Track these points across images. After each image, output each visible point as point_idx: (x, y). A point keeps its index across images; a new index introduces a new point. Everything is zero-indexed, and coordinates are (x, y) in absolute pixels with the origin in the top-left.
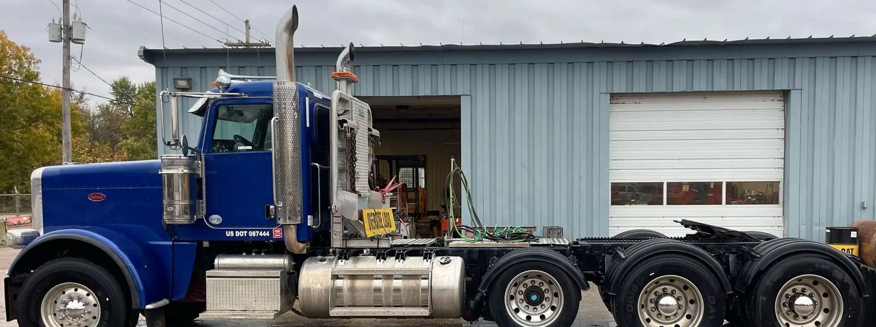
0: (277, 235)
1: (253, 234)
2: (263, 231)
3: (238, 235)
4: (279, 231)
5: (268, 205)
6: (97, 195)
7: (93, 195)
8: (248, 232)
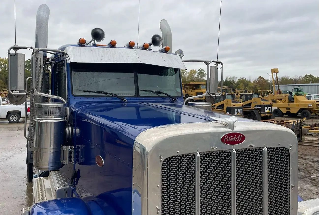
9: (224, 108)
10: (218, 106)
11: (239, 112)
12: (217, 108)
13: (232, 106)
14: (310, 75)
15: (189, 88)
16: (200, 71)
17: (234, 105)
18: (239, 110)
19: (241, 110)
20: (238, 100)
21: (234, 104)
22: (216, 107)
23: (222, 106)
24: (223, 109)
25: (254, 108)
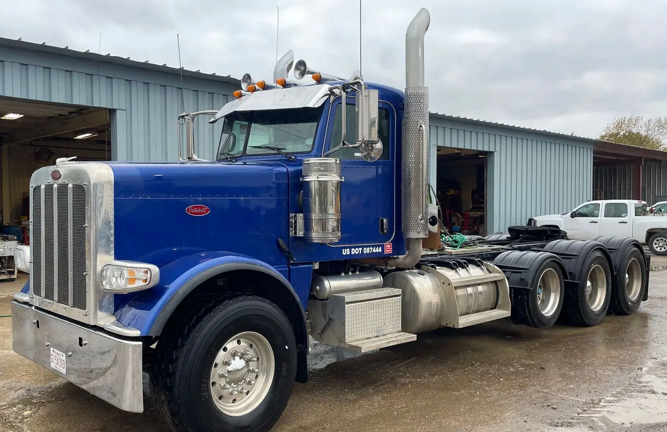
0: (388, 251)
1: (367, 251)
2: (376, 246)
3: (354, 253)
4: (389, 246)
5: (382, 218)
6: (198, 207)
7: (193, 207)
8: (363, 249)
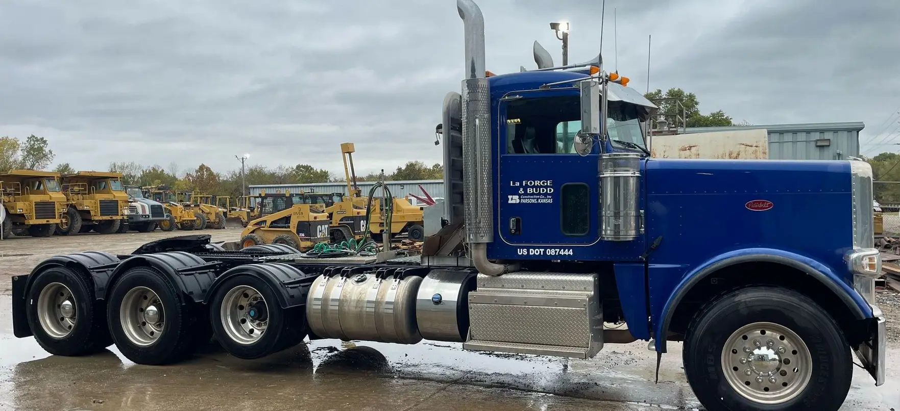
9: (291, 225)
10: (272, 223)
11: (324, 231)
12: (269, 227)
13: (312, 219)
14: (307, 165)
15: (76, 189)
16: (32, 142)
17: (315, 218)
18: (323, 226)
19: (326, 226)
20: (317, 208)
21: (315, 215)
22: (268, 224)
23: (287, 219)
24: (289, 227)
25: (339, 224)
